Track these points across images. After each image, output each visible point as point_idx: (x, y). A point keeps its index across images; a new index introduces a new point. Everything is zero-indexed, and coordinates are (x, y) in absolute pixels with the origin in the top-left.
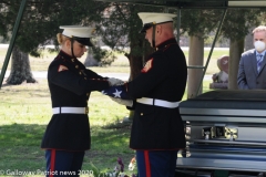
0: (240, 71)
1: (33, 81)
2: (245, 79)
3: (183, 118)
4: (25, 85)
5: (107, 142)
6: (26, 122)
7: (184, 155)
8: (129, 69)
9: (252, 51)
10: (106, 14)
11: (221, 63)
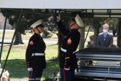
0: (98, 40)
1: (23, 44)
2: (99, 44)
3: (77, 57)
4: (20, 45)
5: (50, 66)
6: (20, 58)
7: (78, 71)
8: (58, 39)
9: (102, 33)
10: (49, 19)
11: (91, 38)
